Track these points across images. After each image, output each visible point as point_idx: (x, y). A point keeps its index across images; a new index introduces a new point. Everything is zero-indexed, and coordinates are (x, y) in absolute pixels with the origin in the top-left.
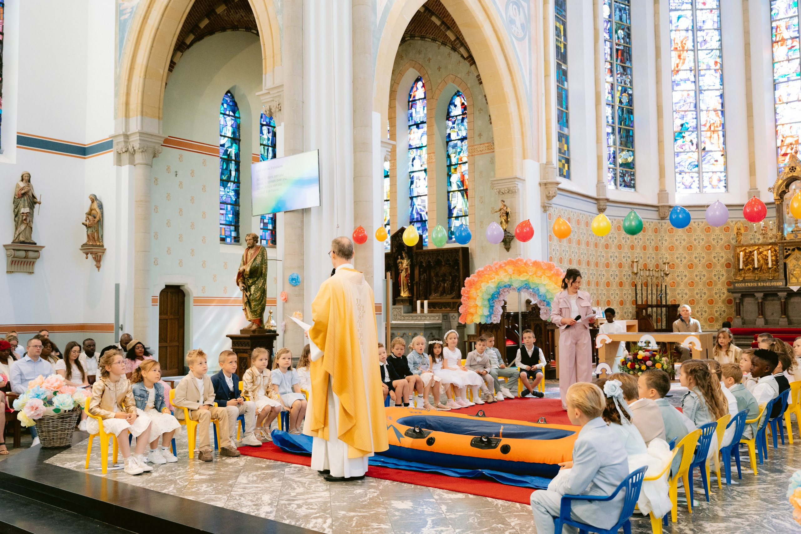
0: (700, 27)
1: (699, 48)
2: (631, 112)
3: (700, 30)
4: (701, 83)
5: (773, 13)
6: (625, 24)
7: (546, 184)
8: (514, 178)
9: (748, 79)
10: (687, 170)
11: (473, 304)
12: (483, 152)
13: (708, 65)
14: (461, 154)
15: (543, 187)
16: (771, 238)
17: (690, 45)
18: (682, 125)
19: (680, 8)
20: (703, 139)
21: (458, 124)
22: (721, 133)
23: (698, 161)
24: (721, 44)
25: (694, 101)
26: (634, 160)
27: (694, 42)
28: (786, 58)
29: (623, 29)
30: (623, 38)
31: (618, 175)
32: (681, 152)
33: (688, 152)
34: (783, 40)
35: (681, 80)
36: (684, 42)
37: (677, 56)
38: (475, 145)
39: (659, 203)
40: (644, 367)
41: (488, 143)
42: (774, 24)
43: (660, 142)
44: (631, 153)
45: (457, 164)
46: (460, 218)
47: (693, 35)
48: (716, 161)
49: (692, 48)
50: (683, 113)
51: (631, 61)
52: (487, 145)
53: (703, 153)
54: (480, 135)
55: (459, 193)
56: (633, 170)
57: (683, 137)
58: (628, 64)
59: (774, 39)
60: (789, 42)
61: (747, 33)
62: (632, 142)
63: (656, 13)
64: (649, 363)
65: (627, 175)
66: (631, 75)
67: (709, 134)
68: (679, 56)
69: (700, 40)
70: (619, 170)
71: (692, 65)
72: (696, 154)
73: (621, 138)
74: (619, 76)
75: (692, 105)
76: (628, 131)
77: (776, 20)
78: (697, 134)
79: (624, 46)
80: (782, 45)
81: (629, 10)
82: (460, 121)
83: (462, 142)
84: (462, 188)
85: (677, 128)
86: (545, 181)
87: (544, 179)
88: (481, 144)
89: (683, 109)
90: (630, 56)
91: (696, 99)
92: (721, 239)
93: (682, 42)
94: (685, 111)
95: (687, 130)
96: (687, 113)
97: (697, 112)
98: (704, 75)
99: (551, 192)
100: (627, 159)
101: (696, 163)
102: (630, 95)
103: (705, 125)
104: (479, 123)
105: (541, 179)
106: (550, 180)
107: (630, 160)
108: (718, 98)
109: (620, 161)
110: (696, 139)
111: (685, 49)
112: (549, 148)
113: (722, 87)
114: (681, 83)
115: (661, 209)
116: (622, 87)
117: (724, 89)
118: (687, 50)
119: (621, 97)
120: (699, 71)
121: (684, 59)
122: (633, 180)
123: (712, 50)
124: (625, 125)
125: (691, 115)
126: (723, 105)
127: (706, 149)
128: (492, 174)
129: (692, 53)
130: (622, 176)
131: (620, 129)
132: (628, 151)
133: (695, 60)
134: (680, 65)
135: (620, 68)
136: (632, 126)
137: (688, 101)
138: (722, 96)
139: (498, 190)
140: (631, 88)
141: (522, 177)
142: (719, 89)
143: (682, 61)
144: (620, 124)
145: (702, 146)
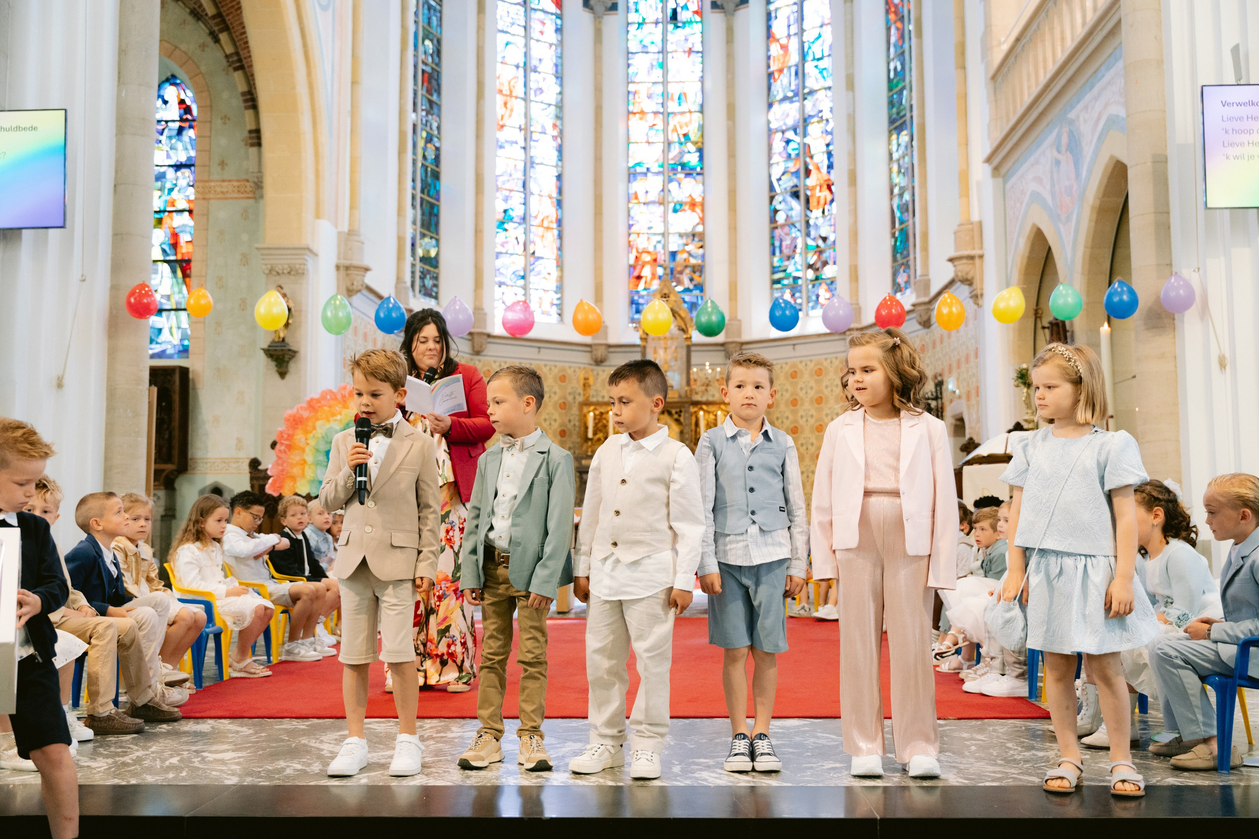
0: (535, 67)
1: (532, 97)
2: (436, 176)
3: (535, 71)
4: (533, 153)
5: (631, 70)
6: (434, 31)
7: (347, 268)
8: (304, 249)
9: (598, 159)
10: (509, 283)
11: (298, 458)
12: (228, 196)
13: (543, 127)
14: (174, 194)
15: (342, 272)
17: (519, 91)
18: (505, 211)
19: (509, 30)
20: (532, 237)
21: (170, 138)
22: (556, 232)
23: (525, 270)
24: (562, 100)
25: (523, 178)
26: (437, 254)
27: (525, 86)
28: (645, 140)
29: (432, 40)
30: (432, 55)
31: (418, 274)
32: (501, 253)
33: (511, 254)
34: (642, 112)
35: (507, 142)
36: (512, 83)
37: (502, 103)
38: (212, 181)
39: (473, 328)
41: (238, 181)
42: (632, 88)
43: (478, 232)
44: (434, 242)
45: (164, 211)
46: (164, 314)
47: (525, 76)
48: (549, 274)
49: (522, 95)
50: (507, 193)
51: (439, 94)
52: (236, 184)
53: (532, 259)
54: (222, 164)
55: (166, 265)
56: (436, 271)
57: (506, 230)
58: (435, 98)
59: (631, 108)
60: (650, 117)
61: (598, 90)
62: (437, 224)
63: (480, 28)
65: (428, 277)
66: (439, 116)
67: (541, 229)
68: (505, 104)
69: (533, 85)
70: (419, 265)
71: (522, 121)
72: (523, 258)
73: (423, 214)
74: (424, 113)
75: (520, 184)
76: (432, 206)
77: (634, 82)
78: (525, 229)
79: (433, 69)
80: (641, 119)
81: (440, 12)
82: (175, 132)
83: (176, 171)
84: (172, 258)
85: (500, 216)
86: (347, 263)
87: (345, 259)
88: (223, 181)
89: (507, 186)
90: (439, 85)
91: (525, 175)
92: (555, 393)
93: (509, 83)
94: (511, 191)
95: (511, 220)
96: (512, 194)
97: (525, 194)
98: (537, 141)
99: (355, 283)
100: (428, 251)
101: (522, 274)
102: (438, 149)
103: (536, 217)
104: (223, 141)
105: (339, 258)
106: (355, 262)
107: (433, 253)
108: (555, 179)
109: (420, 252)
110: (524, 236)
111: (514, 94)
112: (352, 208)
113: (560, 163)
114: (507, 145)
115: (476, 338)
116: (428, 133)
117: (562, 167)
118: (516, 97)
119: (425, 149)
120: (532, 132)
121: (512, 110)
122: (436, 286)
123: (550, 105)
124: (429, 195)
125: (518, 198)
126: (560, 191)
127: (537, 254)
128: (245, 237)
129: (523, 103)
130: (422, 278)
131: (422, 200)
132: (431, 238)
133: (527, 115)
134: (506, 117)
135: (425, 101)
136: (438, 200)
137: (514, 176)
138: (559, 177)
139: (269, 267)
140: (439, 139)
141: (314, 248)
142: (557, 166)
143: (508, 112)
144: (422, 191)
145: (531, 249)
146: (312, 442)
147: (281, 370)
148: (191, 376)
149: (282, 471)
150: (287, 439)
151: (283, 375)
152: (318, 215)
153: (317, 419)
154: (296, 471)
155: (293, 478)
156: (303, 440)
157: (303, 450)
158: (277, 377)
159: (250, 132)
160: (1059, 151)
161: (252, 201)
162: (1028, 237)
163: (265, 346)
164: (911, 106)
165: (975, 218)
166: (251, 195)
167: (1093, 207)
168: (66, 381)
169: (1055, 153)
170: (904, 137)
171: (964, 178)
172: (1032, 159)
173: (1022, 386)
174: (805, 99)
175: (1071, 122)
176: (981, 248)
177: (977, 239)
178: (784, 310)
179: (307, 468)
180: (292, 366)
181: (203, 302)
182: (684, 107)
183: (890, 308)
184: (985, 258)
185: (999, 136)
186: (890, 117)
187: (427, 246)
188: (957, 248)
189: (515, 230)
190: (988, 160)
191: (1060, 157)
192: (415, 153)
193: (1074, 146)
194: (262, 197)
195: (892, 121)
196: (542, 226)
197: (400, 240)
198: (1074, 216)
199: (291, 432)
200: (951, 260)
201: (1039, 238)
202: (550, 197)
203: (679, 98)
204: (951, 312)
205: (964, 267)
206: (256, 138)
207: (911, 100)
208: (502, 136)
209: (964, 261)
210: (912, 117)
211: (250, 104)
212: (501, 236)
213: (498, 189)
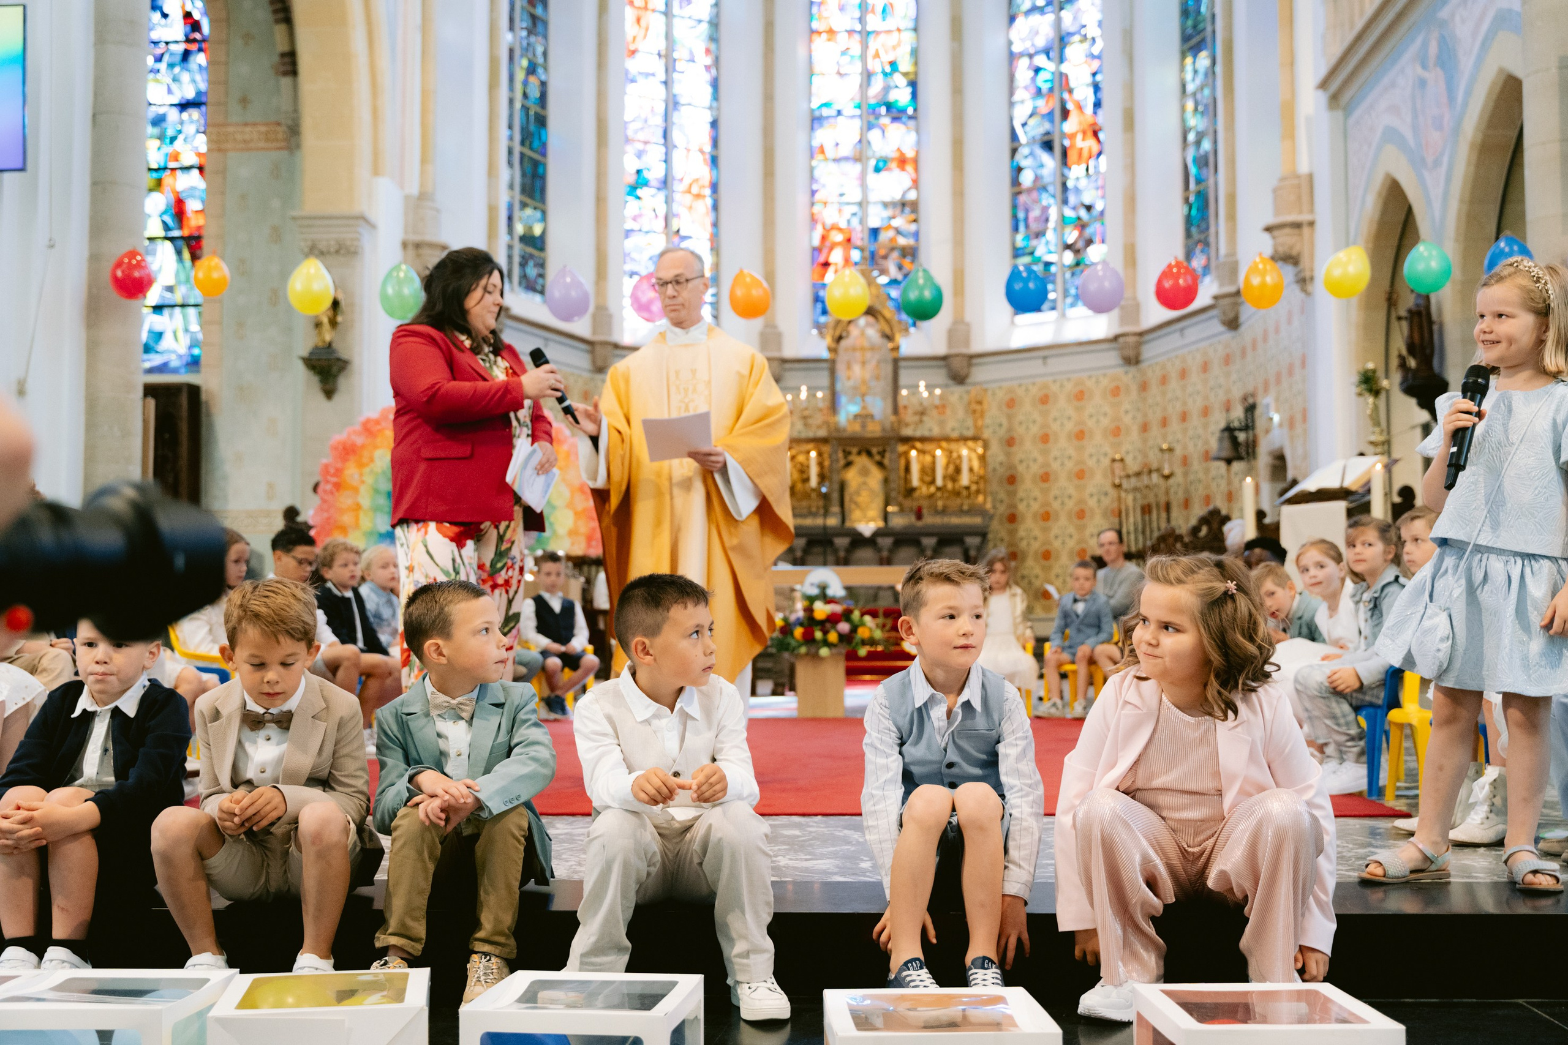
1: (677, 10)
2: (542, 121)
4: (677, 89)
7: (418, 246)
8: (356, 218)
9: (768, 97)
11: (349, 502)
12: (253, 145)
13: (691, 53)
14: (178, 144)
15: (411, 251)
16: (819, 427)
18: (638, 172)
20: (676, 208)
21: (171, 66)
22: (709, 201)
24: (718, 15)
25: (664, 125)
26: (544, 233)
28: (835, 71)
31: (517, 260)
32: (632, 231)
33: (647, 232)
34: (831, 32)
35: (640, 73)
37: (634, 19)
38: (229, 125)
39: (594, 332)
40: (833, 637)
41: (266, 124)
43: (600, 200)
44: (538, 214)
45: (165, 168)
46: (166, 311)
49: (663, 8)
50: (641, 146)
51: (545, 5)
52: (263, 129)
54: (244, 101)
55: (168, 243)
56: (542, 255)
57: (639, 198)
58: (539, 11)
59: (815, 25)
60: (842, 37)
62: (543, 190)
64: (844, 627)
65: (531, 263)
66: (546, 37)
67: (688, 197)
68: (638, 20)
70: (517, 246)
71: (662, 45)
72: (663, 237)
73: (524, 175)
74: (524, 33)
75: (660, 132)
76: (536, 164)
78: (667, 197)
80: (829, 40)
82: (178, 58)
83: (181, 112)
84: (176, 233)
85: (631, 179)
86: (417, 238)
87: (414, 233)
88: (246, 124)
89: (641, 136)
91: (666, 120)
94: (646, 143)
95: (646, 184)
96: (648, 147)
97: (666, 147)
98: (682, 73)
100: (531, 228)
102: (543, 84)
103: (681, 180)
104: (244, 69)
105: (406, 232)
106: (429, 238)
107: (537, 230)
108: (708, 126)
109: (519, 229)
110: (664, 206)
111: (650, 6)
112: (424, 161)
113: (715, 104)
114: (640, 79)
115: (598, 349)
116: (530, 61)
117: (718, 109)
118: (654, 11)
119: (525, 83)
120: (675, 60)
121: (647, 29)
122: (542, 276)
123: (700, 21)
124: (531, 148)
125: (656, 152)
126: (715, 143)
127: (682, 233)
128: (276, 203)
129: (663, 18)
130: (523, 265)
131: (522, 155)
132: (535, 208)
133: (669, 36)
134: (638, 39)
135: (526, 17)
136: (544, 154)
137: (650, 122)
138: (714, 124)
139: (309, 243)
140: (546, 69)
141: (372, 216)
142: (711, 108)
143: (643, 32)
144: (523, 143)
145: (675, 224)
146: (369, 480)
147: (328, 387)
148: (204, 397)
149: (328, 519)
150: (335, 476)
151: (329, 393)
152: (376, 171)
153: (376, 447)
154: (347, 519)
155: (344, 530)
156: (356, 476)
157: (356, 490)
158: (320, 397)
159: (283, 55)
160: (1424, 67)
161: (285, 153)
162: (1380, 194)
163: (305, 353)
164: (1213, 16)
165: (1304, 168)
166: (283, 144)
167: (1472, 145)
168: (30, 386)
169: (1419, 70)
170: (1203, 60)
171: (1288, 110)
172: (1386, 80)
173: (1367, 394)
174: (1061, 9)
175: (1443, 24)
176: (1312, 211)
177: (1305, 198)
178: (1026, 281)
179: (362, 515)
180: (342, 382)
181: (215, 275)
182: (891, 23)
183: (1176, 277)
184: (1318, 226)
185: (1337, 51)
186: (1183, 30)
187: (528, 220)
188: (1277, 211)
189: (651, 199)
190: (1323, 85)
191: (1426, 75)
192: (511, 88)
193: (1447, 59)
194: (298, 146)
195: (1185, 38)
196: (689, 191)
197: (492, 210)
198: (1445, 160)
199: (339, 465)
200: (1269, 229)
201: (1394, 195)
202: (702, 151)
203: (884, 10)
204: (1263, 284)
205: (1287, 239)
206: (289, 63)
207: (1213, 6)
208: (633, 65)
209: (1287, 230)
210: (1214, 32)
211: (281, 15)
212: (632, 206)
213: (628, 140)
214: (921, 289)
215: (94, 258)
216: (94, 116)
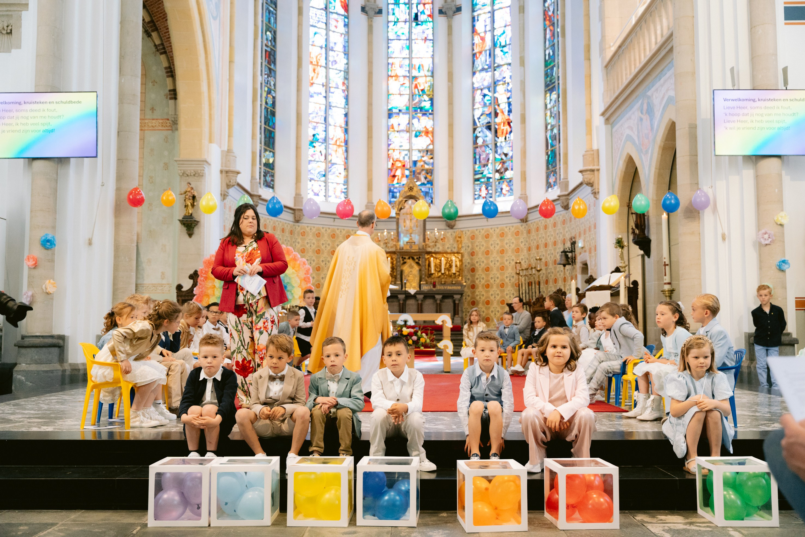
0: (332, 47)
1: (330, 66)
2: (273, 114)
3: (332, 50)
4: (331, 100)
5: (390, 50)
6: (272, 26)
7: (227, 172)
8: (203, 161)
9: (370, 104)
10: (316, 179)
12: (157, 128)
13: (337, 84)
15: (224, 174)
17: (323, 62)
18: (314, 135)
19: (316, 25)
20: (330, 151)
22: (344, 148)
23: (325, 171)
24: (348, 67)
25: (325, 115)
26: (274, 161)
27: (326, 59)
28: (398, 93)
29: (270, 32)
30: (271, 41)
31: (262, 174)
32: (311, 161)
33: (318, 162)
34: (396, 76)
35: (315, 93)
36: (318, 58)
37: (312, 70)
38: (146, 119)
39: (295, 206)
40: (410, 342)
41: (162, 120)
42: (390, 61)
43: (298, 148)
44: (271, 154)
47: (326, 54)
48: (340, 173)
49: (324, 65)
50: (315, 124)
51: (275, 64)
52: (161, 121)
53: (330, 165)
54: (153, 109)
56: (273, 171)
57: (314, 147)
58: (272, 67)
59: (390, 73)
60: (401, 79)
61: (370, 63)
62: (274, 144)
63: (300, 24)
64: (415, 338)
65: (268, 175)
66: (275, 78)
67: (335, 147)
68: (314, 70)
69: (331, 59)
70: (263, 168)
71: (324, 81)
72: (324, 164)
73: (265, 137)
74: (266, 76)
75: (323, 119)
76: (271, 132)
77: (392, 58)
78: (326, 146)
79: (271, 49)
80: (396, 80)
81: (276, 14)
85: (311, 138)
86: (227, 169)
87: (225, 167)
88: (153, 119)
89: (315, 120)
90: (275, 59)
91: (326, 113)
93: (317, 57)
94: (317, 123)
95: (317, 141)
96: (318, 125)
97: (326, 125)
98: (333, 93)
99: (232, 181)
100: (268, 160)
101: (324, 173)
102: (274, 98)
103: (332, 139)
104: (153, 96)
105: (222, 166)
106: (232, 169)
107: (271, 161)
108: (343, 116)
109: (264, 161)
110: (325, 150)
111: (319, 64)
112: (230, 136)
113: (347, 106)
114: (315, 95)
115: (297, 212)
116: (268, 88)
117: (348, 108)
118: (321, 66)
119: (266, 98)
120: (330, 87)
121: (318, 74)
122: (273, 180)
123: (341, 71)
124: (269, 126)
125: (321, 127)
126: (347, 123)
127: (333, 162)
128: (166, 153)
129: (324, 69)
130: (265, 176)
131: (265, 128)
132: (270, 152)
133: (327, 77)
134: (314, 78)
135: (267, 69)
136: (274, 128)
137: (319, 114)
138: (346, 115)
139: (182, 171)
140: (275, 91)
141: (208, 160)
142: (345, 108)
143: (316, 75)
144: (265, 124)
145: (329, 158)
147: (190, 232)
150: (205, 274)
151: (190, 235)
152: (211, 141)
158: (187, 236)
159: (170, 91)
160: (642, 113)
161: (170, 132)
162: (625, 161)
163: (181, 219)
164: (558, 77)
165: (595, 147)
166: (170, 128)
167: (660, 147)
169: (640, 114)
170: (554, 96)
171: (589, 124)
172: (627, 116)
173: (619, 248)
174: (495, 70)
175: (649, 97)
176: (598, 165)
177: (596, 160)
178: (490, 206)
180: (196, 230)
181: (170, 198)
182: (422, 73)
183: (547, 206)
184: (601, 171)
185: (609, 101)
186: (546, 83)
187: (268, 157)
188: (584, 166)
189: (320, 147)
190: (603, 114)
191: (642, 116)
192: (261, 101)
193: (650, 111)
194: (177, 129)
195: (547, 86)
196: (336, 144)
197: (253, 153)
198: (650, 151)
200: (581, 172)
201: (630, 161)
202: (341, 127)
203: (419, 68)
204: (579, 209)
205: (588, 176)
206: (173, 94)
207: (558, 74)
208: (312, 90)
209: (588, 172)
210: (559, 84)
211: (170, 74)
212: (311, 150)
213: (310, 122)
214: (450, 209)
215: (118, 189)
216: (118, 132)
